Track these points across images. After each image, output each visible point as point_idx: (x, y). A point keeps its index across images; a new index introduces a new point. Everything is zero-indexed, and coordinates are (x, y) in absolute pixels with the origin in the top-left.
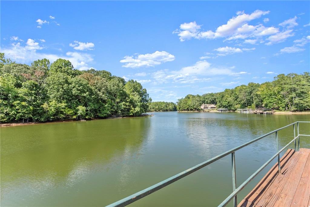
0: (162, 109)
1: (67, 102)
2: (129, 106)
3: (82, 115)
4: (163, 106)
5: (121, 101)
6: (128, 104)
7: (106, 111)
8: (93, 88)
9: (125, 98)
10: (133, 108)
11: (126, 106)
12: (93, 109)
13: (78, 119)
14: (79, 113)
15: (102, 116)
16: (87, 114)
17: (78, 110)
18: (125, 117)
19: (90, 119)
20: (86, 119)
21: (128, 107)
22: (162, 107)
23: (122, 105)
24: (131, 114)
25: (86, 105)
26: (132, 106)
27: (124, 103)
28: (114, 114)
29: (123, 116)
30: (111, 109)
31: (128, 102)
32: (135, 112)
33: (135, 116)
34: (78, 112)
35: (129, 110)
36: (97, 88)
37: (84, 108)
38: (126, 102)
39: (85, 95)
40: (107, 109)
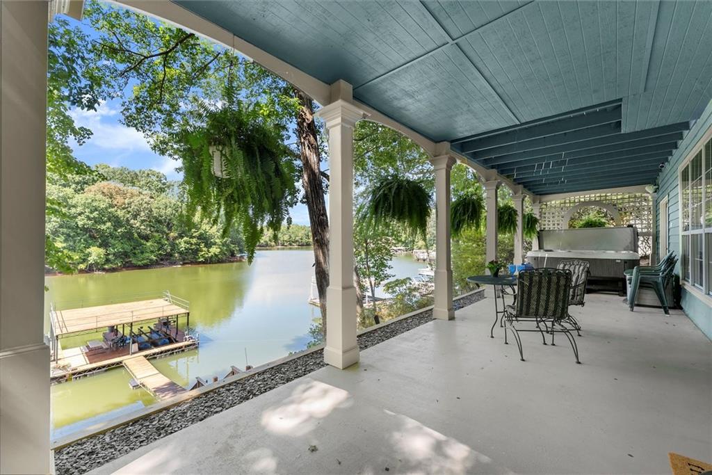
0: (297, 241)
1: (66, 241)
2: (195, 244)
3: (97, 264)
4: (300, 234)
5: (181, 236)
6: (194, 241)
7: (147, 255)
8: (120, 213)
9: (190, 230)
10: (205, 249)
11: (192, 244)
12: (120, 252)
13: (90, 269)
14: (91, 260)
15: (140, 263)
16: (108, 261)
17: (89, 255)
18: (187, 265)
19: (113, 270)
20: (104, 270)
21: (193, 247)
22: (297, 238)
23: (182, 244)
24: (201, 259)
25: (104, 245)
26: (203, 245)
27: (185, 238)
28: (166, 259)
29: (184, 264)
30: (159, 250)
31: (194, 237)
32: (210, 255)
33: (210, 263)
34: (89, 259)
35: (196, 252)
36: (129, 212)
37: (102, 251)
38: (192, 237)
39: (103, 227)
40: (148, 250)
